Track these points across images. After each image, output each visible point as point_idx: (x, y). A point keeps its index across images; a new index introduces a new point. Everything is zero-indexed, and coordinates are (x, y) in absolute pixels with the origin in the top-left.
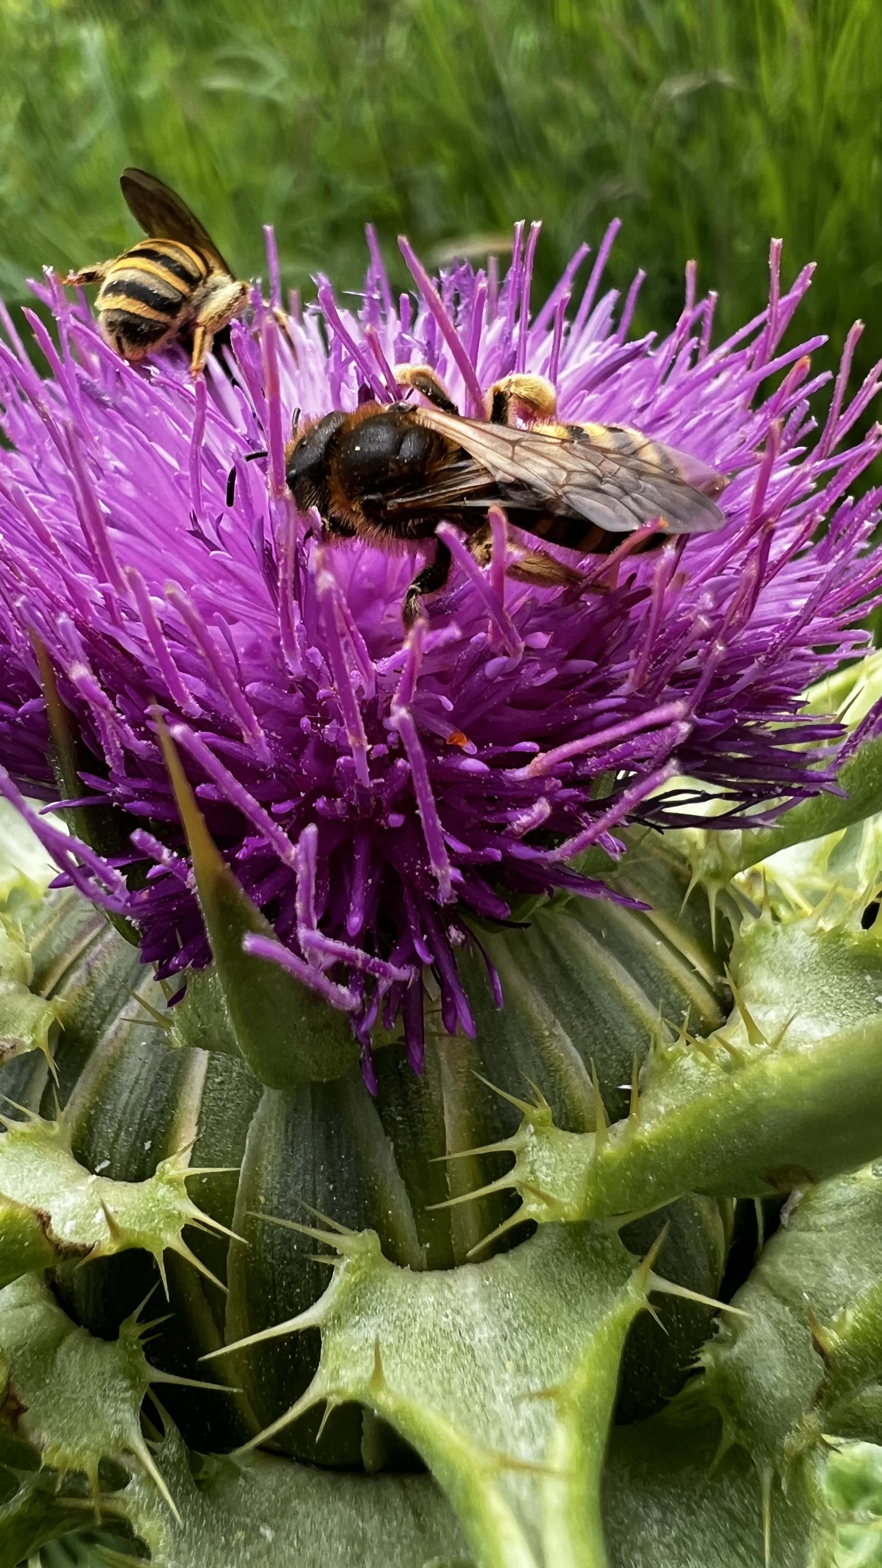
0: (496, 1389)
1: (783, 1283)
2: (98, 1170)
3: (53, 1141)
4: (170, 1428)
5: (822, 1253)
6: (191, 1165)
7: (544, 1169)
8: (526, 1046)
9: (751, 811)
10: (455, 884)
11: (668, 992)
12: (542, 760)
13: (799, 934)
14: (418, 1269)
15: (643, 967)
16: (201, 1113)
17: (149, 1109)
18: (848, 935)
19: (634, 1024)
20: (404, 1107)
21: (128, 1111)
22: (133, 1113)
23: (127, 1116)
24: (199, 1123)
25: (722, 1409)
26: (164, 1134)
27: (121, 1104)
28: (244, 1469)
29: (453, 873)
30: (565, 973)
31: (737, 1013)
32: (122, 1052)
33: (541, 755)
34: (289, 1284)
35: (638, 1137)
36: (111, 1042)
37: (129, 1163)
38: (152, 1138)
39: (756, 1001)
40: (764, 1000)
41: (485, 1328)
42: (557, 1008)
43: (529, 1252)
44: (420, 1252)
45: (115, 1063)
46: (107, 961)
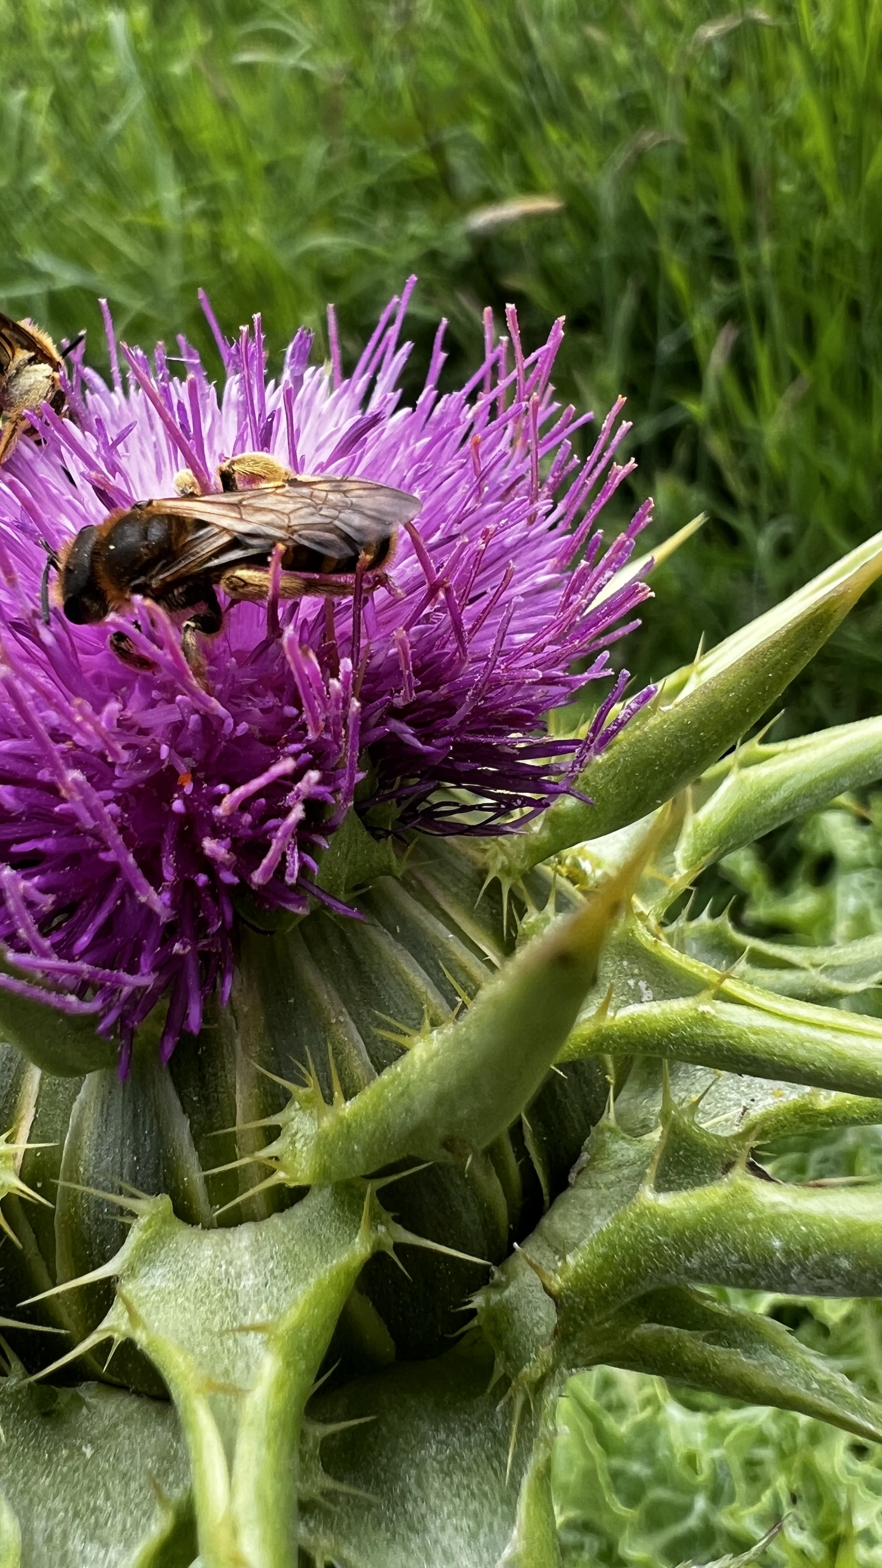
4: (16, 1364)
5: (590, 1207)
6: (29, 1141)
12: (229, 800)
14: (208, 1227)
20: (201, 1088)
24: (37, 1105)
25: (494, 1344)
28: (88, 1399)
30: (358, 967)
33: (228, 796)
35: (342, 1113)
41: (252, 1276)
42: (346, 999)
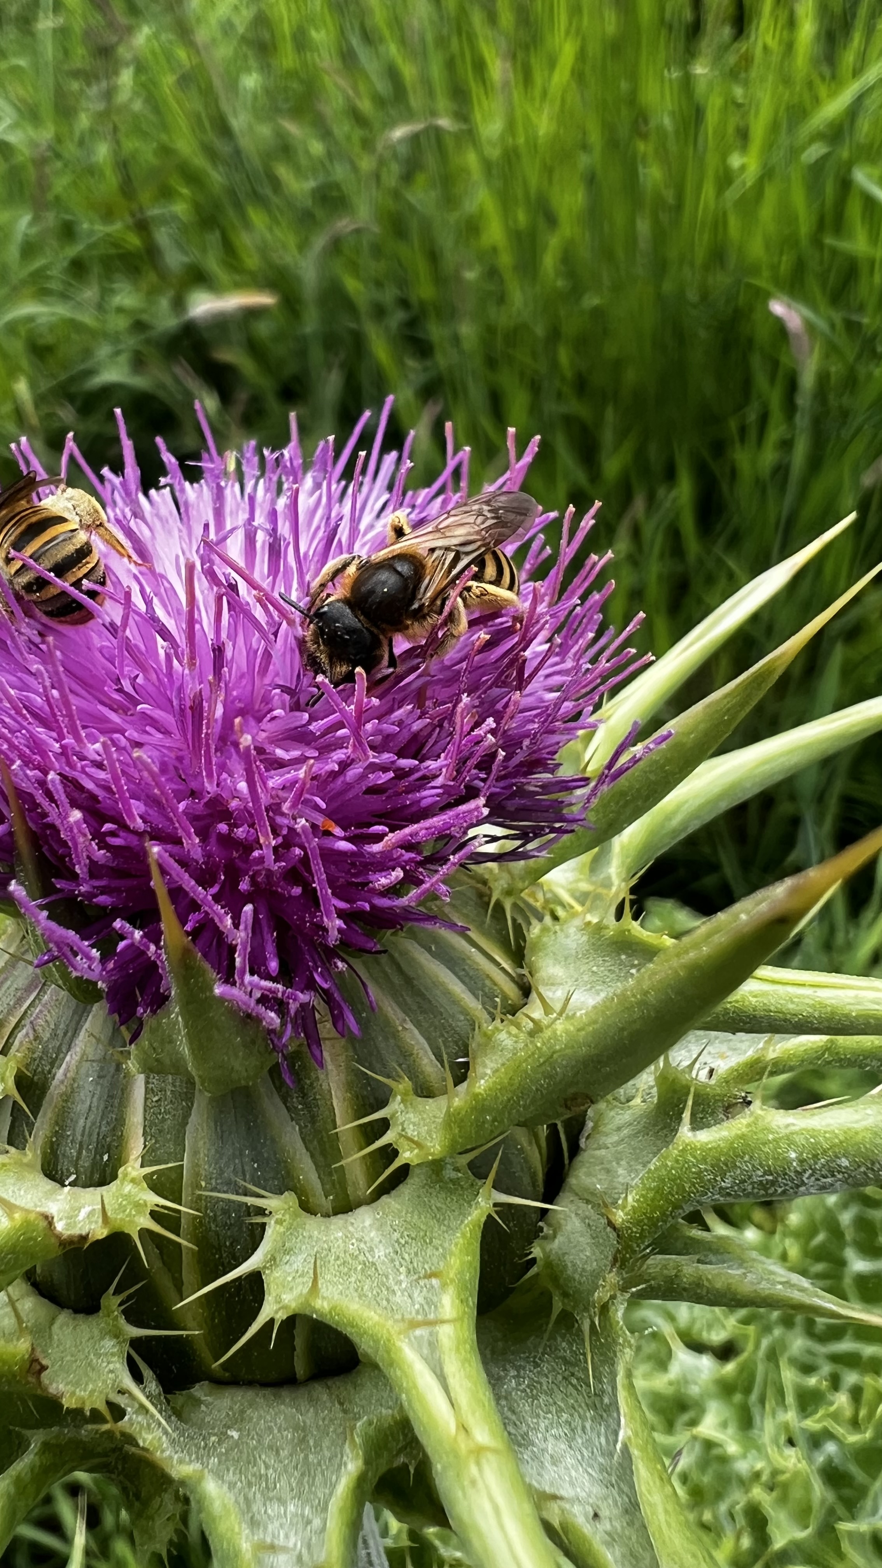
0: (396, 1288)
1: (586, 1190)
2: (67, 1183)
3: (30, 1166)
4: (147, 1373)
5: (610, 1162)
6: (142, 1166)
7: (411, 1126)
8: (386, 1039)
9: (529, 847)
10: (340, 930)
11: (484, 985)
12: (391, 838)
13: (572, 930)
14: (327, 1216)
15: (464, 970)
16: (145, 1126)
17: (103, 1128)
18: (607, 927)
19: (462, 1013)
20: (303, 1098)
21: (87, 1132)
22: (90, 1135)
23: (86, 1138)
24: (145, 1134)
25: (551, 1286)
26: (117, 1147)
27: (79, 1130)
28: (203, 1398)
29: (339, 923)
30: (408, 981)
31: (534, 995)
32: (72, 1088)
33: (390, 835)
34: (231, 1244)
35: (477, 1090)
36: (62, 1082)
37: (92, 1173)
38: (108, 1152)
39: (547, 984)
40: (552, 983)
41: (382, 1248)
42: (406, 1009)
43: (406, 1190)
44: (327, 1203)
45: (68, 1098)
46: (48, 1018)
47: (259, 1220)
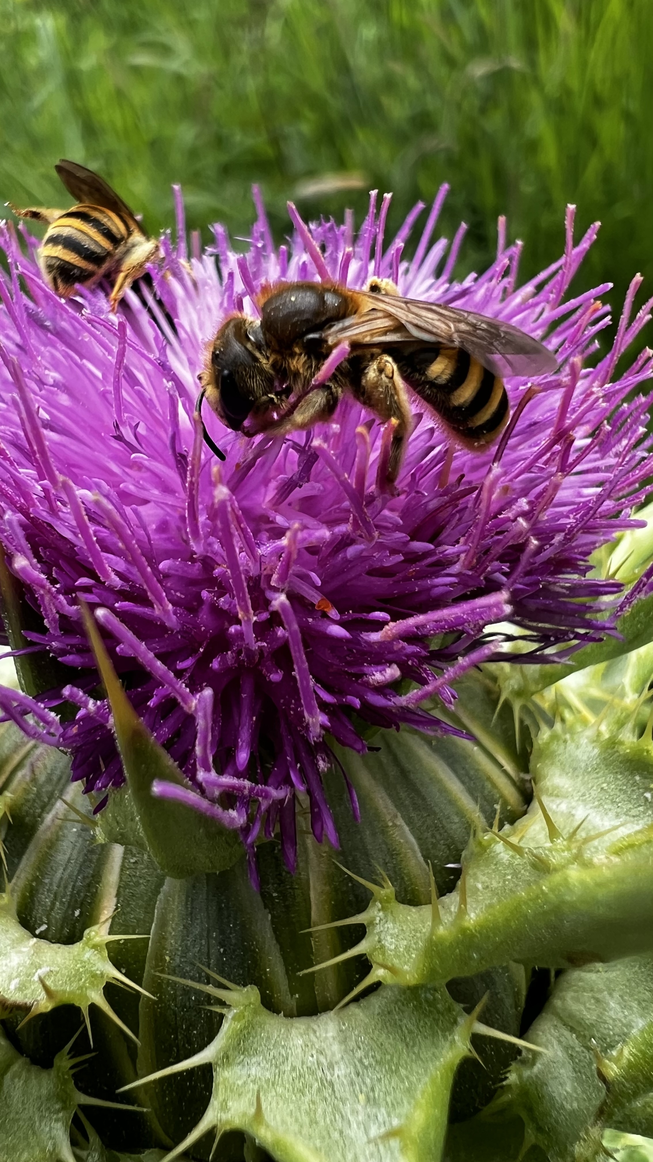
0: (351, 1119)
2: (37, 933)
3: (4, 909)
4: (94, 1138)
5: (601, 991)
6: (110, 932)
7: (389, 938)
8: (374, 834)
9: (549, 651)
10: (323, 727)
11: (483, 787)
12: (392, 628)
13: (584, 741)
14: (289, 1015)
15: (463, 768)
16: (119, 887)
17: (79, 884)
18: (621, 743)
19: (457, 814)
20: (279, 885)
21: (62, 885)
22: (66, 887)
23: (61, 889)
24: (118, 895)
25: (524, 1115)
26: (90, 904)
27: (56, 879)
29: (322, 718)
31: (535, 804)
32: (57, 836)
33: (392, 624)
34: (188, 1028)
35: (466, 924)
36: (49, 828)
37: (62, 927)
38: (81, 906)
39: (551, 795)
40: (557, 794)
43: (375, 1002)
44: (292, 1001)
45: (52, 845)
46: (46, 762)
47: (217, 1009)
